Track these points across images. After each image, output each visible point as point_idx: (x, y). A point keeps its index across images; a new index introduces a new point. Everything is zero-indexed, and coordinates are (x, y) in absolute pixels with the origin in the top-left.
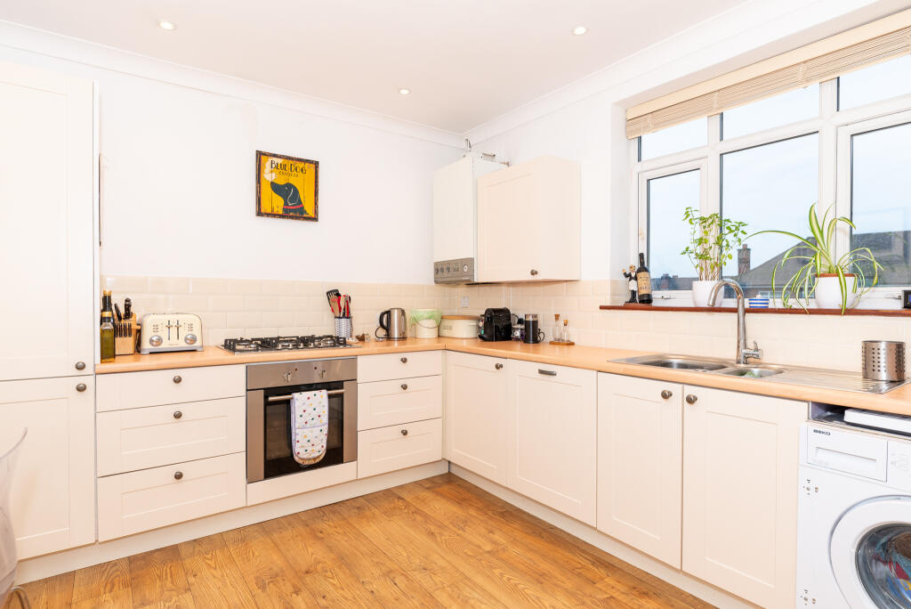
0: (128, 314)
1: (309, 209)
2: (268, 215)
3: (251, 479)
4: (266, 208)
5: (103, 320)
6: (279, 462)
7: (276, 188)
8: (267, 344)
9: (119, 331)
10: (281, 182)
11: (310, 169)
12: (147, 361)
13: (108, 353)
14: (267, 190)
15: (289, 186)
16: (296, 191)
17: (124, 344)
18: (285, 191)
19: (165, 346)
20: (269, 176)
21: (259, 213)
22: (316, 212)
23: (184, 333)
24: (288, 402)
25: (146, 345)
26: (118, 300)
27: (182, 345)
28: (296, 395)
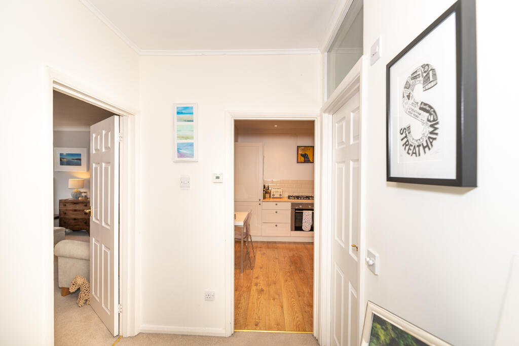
0: (268, 189)
1: (311, 161)
2: (300, 163)
3: (292, 230)
4: (299, 160)
5: (264, 191)
6: (298, 227)
7: (302, 155)
8: (298, 197)
9: (266, 193)
10: (303, 153)
11: (312, 149)
12: (272, 200)
13: (264, 198)
14: (300, 156)
15: (305, 154)
16: (307, 155)
17: (267, 196)
18: (305, 156)
19: (275, 196)
20: (300, 152)
21: (298, 162)
22: (313, 160)
23: (279, 193)
24: (302, 213)
25: (272, 196)
26: (266, 186)
27: (279, 196)
28: (304, 211)
